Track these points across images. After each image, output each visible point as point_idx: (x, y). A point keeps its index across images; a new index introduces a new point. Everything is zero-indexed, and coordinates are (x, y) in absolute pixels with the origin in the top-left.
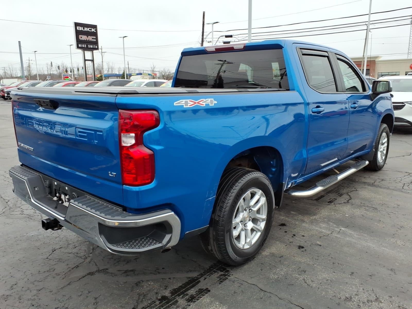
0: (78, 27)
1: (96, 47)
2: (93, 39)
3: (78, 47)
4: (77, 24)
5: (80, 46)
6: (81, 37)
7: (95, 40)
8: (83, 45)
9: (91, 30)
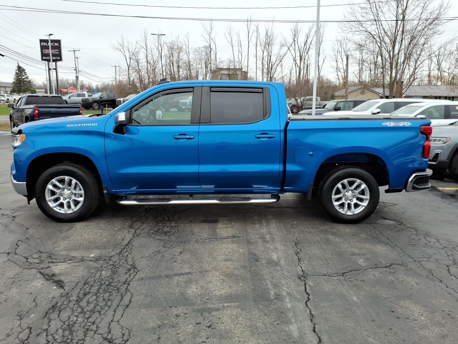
0: (42, 43)
1: (59, 58)
2: (56, 52)
3: (43, 60)
4: (41, 41)
5: (44, 58)
6: (45, 51)
7: (58, 53)
8: (47, 58)
9: (55, 44)
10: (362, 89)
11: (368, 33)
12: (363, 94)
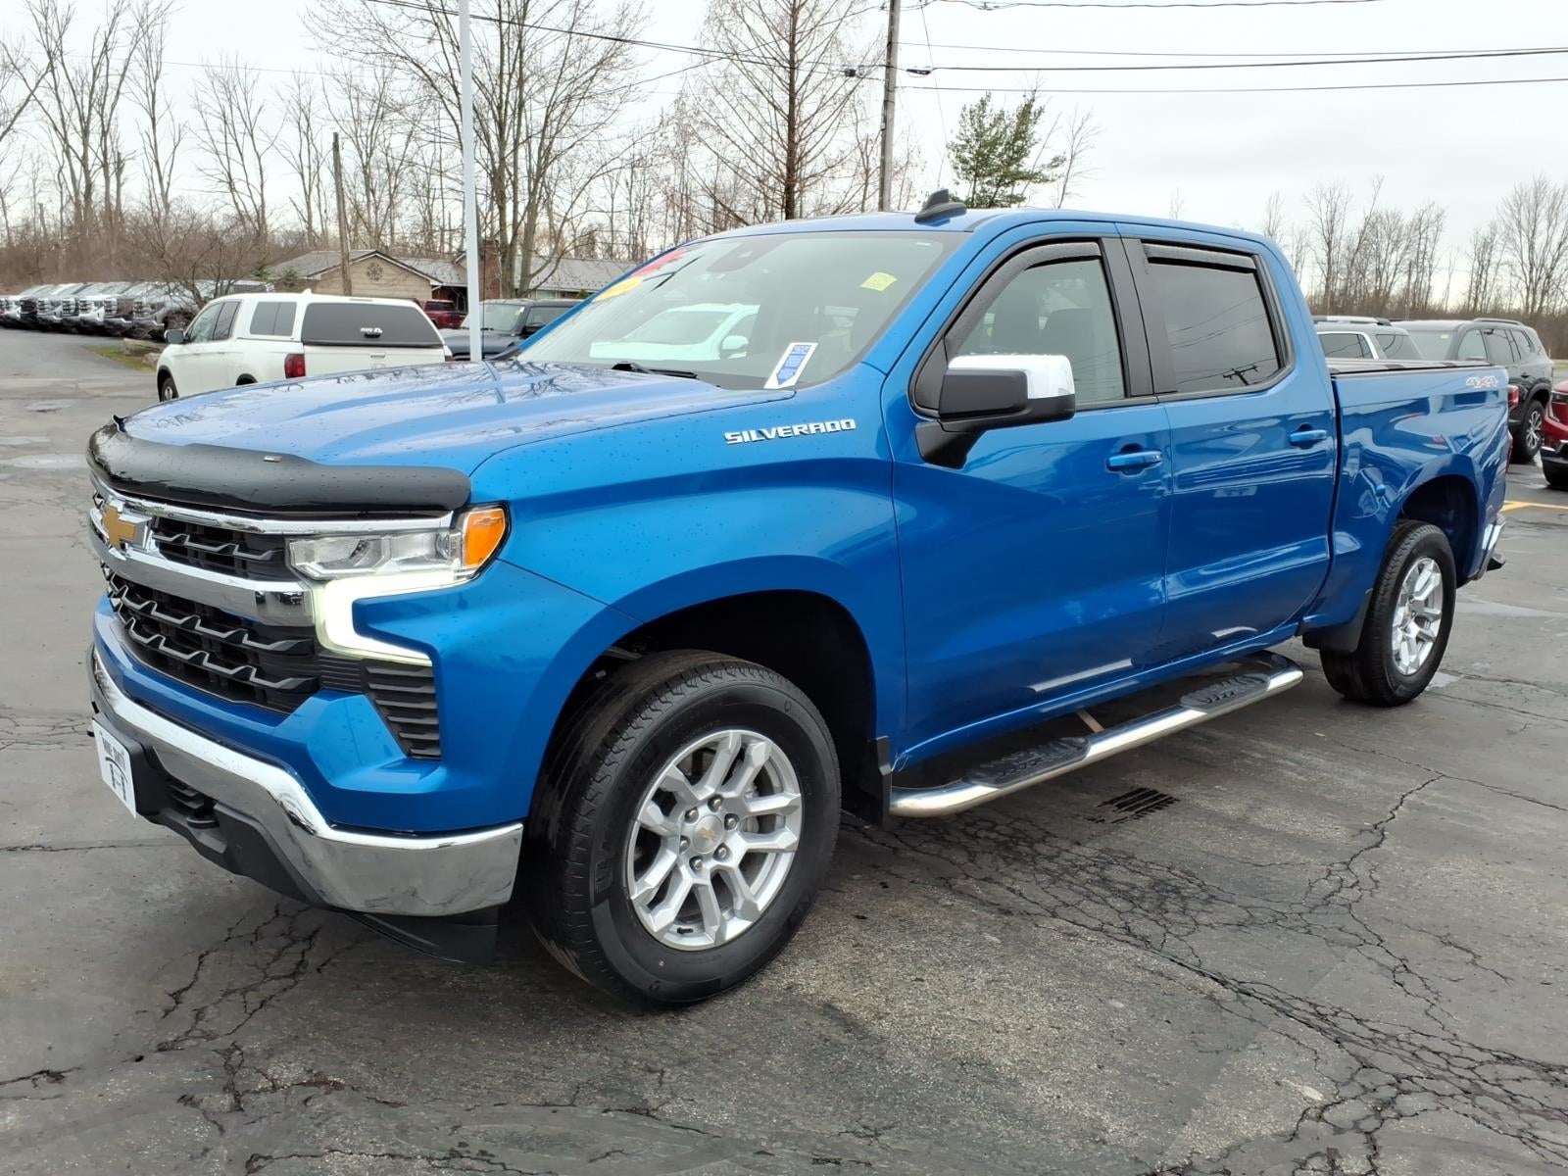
10: (372, 261)
11: (412, 66)
12: (377, 279)
